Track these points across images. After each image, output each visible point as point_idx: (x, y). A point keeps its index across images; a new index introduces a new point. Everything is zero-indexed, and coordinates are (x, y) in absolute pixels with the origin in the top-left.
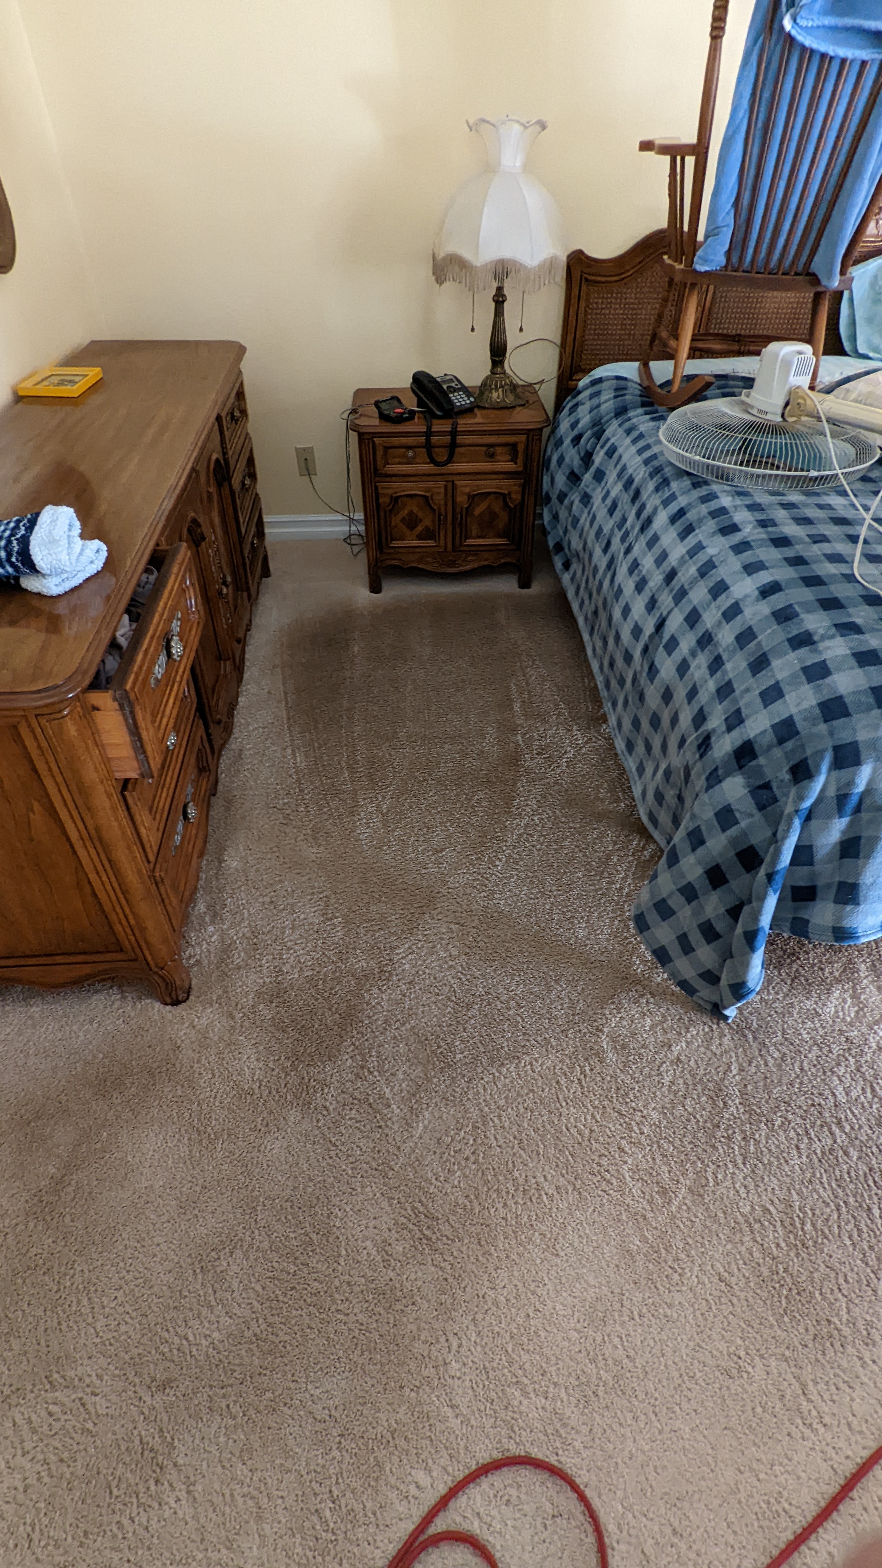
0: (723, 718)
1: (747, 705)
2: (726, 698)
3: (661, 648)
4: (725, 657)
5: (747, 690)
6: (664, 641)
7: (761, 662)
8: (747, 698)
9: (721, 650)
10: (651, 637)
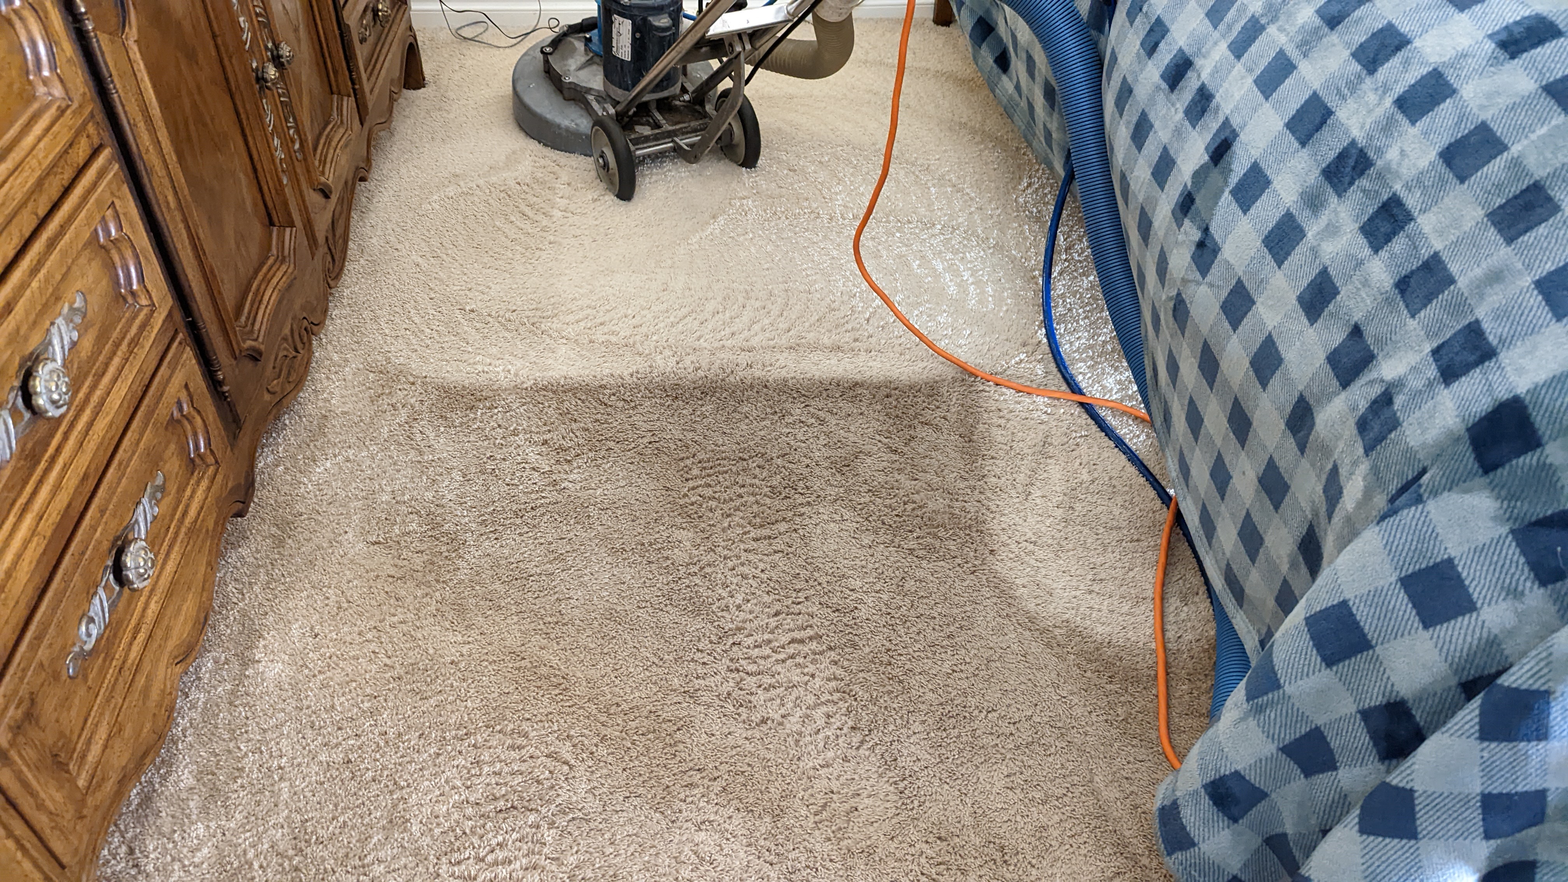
0: (1428, 348)
1: (1500, 314)
2: (1428, 300)
3: (1226, 196)
4: (1412, 201)
5: (1495, 277)
6: (1234, 180)
7: (1528, 207)
8: (1495, 298)
9: (1398, 187)
10: (1200, 175)
